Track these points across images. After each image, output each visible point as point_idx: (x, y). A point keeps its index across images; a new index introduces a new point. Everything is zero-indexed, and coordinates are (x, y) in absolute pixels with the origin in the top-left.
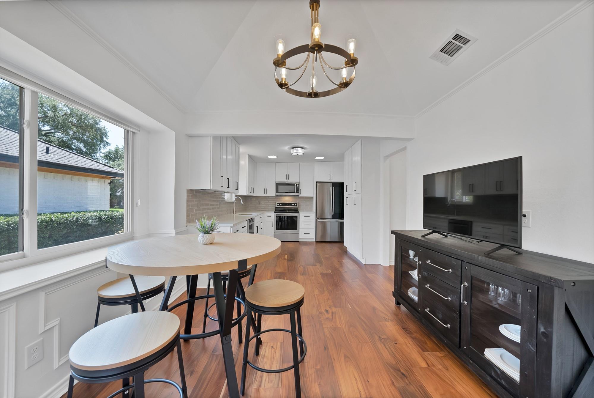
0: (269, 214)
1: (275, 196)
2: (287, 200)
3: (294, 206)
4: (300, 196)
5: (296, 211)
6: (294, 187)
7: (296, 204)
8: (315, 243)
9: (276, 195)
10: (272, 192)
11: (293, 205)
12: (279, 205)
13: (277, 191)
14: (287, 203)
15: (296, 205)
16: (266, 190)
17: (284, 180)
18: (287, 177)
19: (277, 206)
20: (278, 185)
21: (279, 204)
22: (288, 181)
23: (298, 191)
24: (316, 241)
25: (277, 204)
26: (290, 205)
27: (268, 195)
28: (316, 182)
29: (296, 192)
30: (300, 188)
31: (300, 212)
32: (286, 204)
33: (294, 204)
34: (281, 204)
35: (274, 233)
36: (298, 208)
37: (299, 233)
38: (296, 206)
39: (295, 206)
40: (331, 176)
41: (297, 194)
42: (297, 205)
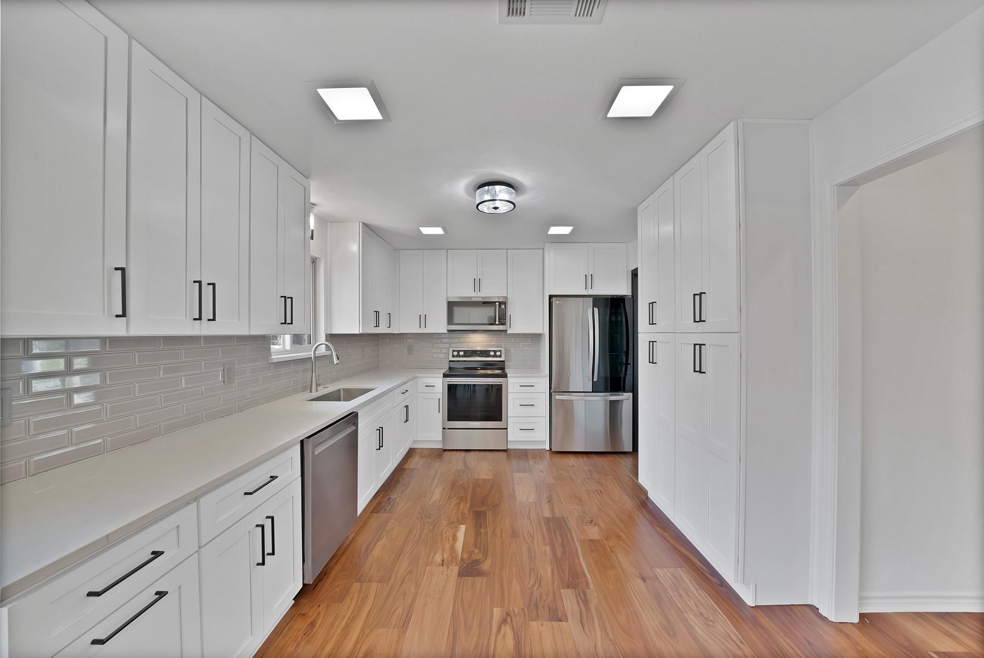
0: (430, 381)
1: (446, 332)
2: (478, 342)
3: (495, 356)
4: (508, 332)
5: (500, 369)
6: (493, 308)
7: (500, 351)
8: (548, 455)
9: (448, 331)
10: (439, 325)
11: (492, 353)
12: (458, 356)
13: (450, 321)
14: (479, 349)
15: (498, 353)
16: (423, 320)
17: (466, 292)
18: (477, 284)
19: (453, 356)
20: (451, 305)
21: (459, 351)
22: (480, 295)
23: (503, 320)
24: (550, 449)
25: (453, 351)
26: (485, 353)
27: (429, 330)
28: (551, 297)
29: (497, 323)
30: (509, 312)
31: (508, 376)
32: (474, 353)
33: (495, 352)
34: (462, 353)
35: (444, 429)
36: (504, 361)
37: (506, 429)
38: (500, 356)
39: (497, 357)
40: (589, 280)
41: (501, 327)
42: (503, 355)
